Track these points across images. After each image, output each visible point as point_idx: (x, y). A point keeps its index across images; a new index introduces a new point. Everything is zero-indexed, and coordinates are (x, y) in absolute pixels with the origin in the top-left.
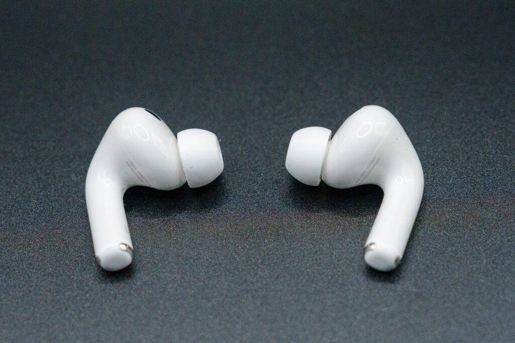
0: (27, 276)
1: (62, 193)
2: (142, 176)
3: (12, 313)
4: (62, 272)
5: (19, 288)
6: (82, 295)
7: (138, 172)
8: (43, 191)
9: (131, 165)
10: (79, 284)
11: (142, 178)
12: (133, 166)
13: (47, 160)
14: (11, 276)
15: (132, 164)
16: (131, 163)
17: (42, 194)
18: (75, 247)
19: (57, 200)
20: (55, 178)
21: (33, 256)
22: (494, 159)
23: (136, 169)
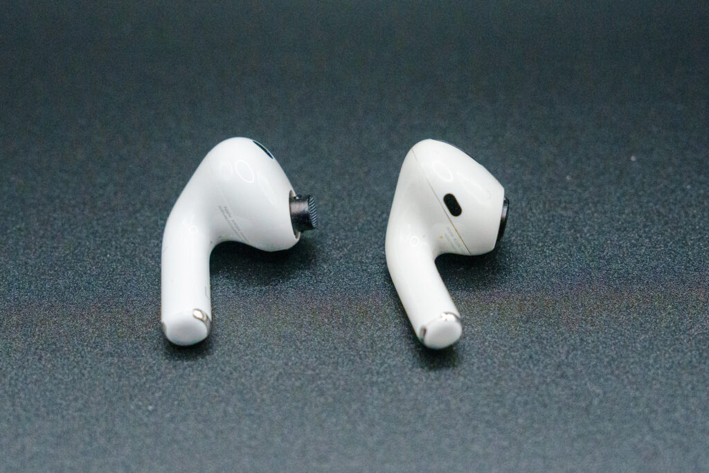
0: (79, 355)
1: (126, 251)
2: (237, 227)
3: (59, 401)
4: (125, 351)
5: (69, 370)
6: (152, 381)
7: (233, 221)
8: (101, 248)
9: (224, 210)
10: (147, 368)
11: (237, 230)
12: (228, 212)
13: (106, 208)
14: (58, 354)
15: (226, 210)
16: (225, 207)
17: (99, 251)
18: (143, 320)
19: (119, 260)
20: (117, 232)
21: (87, 330)
22: (701, 224)
23: (230, 217)
